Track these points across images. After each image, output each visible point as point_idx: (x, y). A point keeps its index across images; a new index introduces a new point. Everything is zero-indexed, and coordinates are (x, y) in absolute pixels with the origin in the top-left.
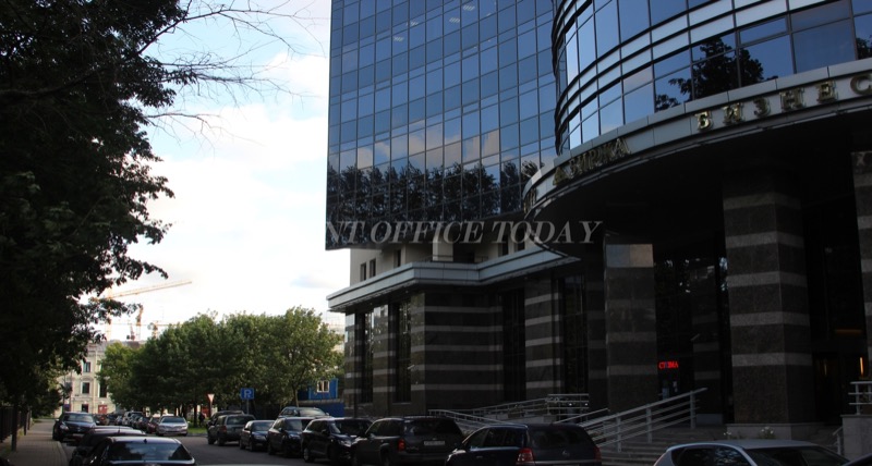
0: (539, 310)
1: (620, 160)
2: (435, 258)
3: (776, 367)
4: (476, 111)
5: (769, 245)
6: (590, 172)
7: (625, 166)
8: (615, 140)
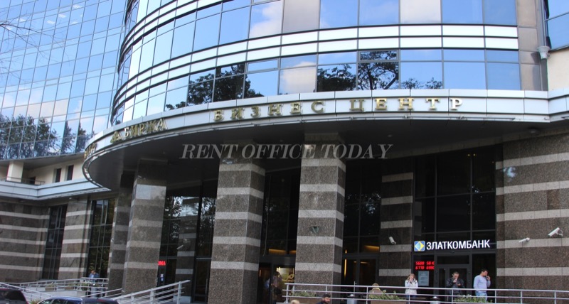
0: (76, 220)
1: (159, 132)
2: (8, 179)
3: (238, 271)
4: (55, 84)
5: (244, 195)
6: (138, 137)
7: (162, 137)
8: (159, 119)
